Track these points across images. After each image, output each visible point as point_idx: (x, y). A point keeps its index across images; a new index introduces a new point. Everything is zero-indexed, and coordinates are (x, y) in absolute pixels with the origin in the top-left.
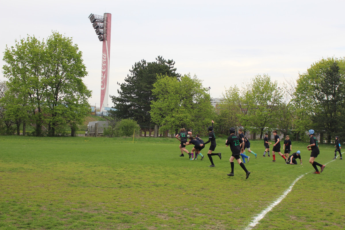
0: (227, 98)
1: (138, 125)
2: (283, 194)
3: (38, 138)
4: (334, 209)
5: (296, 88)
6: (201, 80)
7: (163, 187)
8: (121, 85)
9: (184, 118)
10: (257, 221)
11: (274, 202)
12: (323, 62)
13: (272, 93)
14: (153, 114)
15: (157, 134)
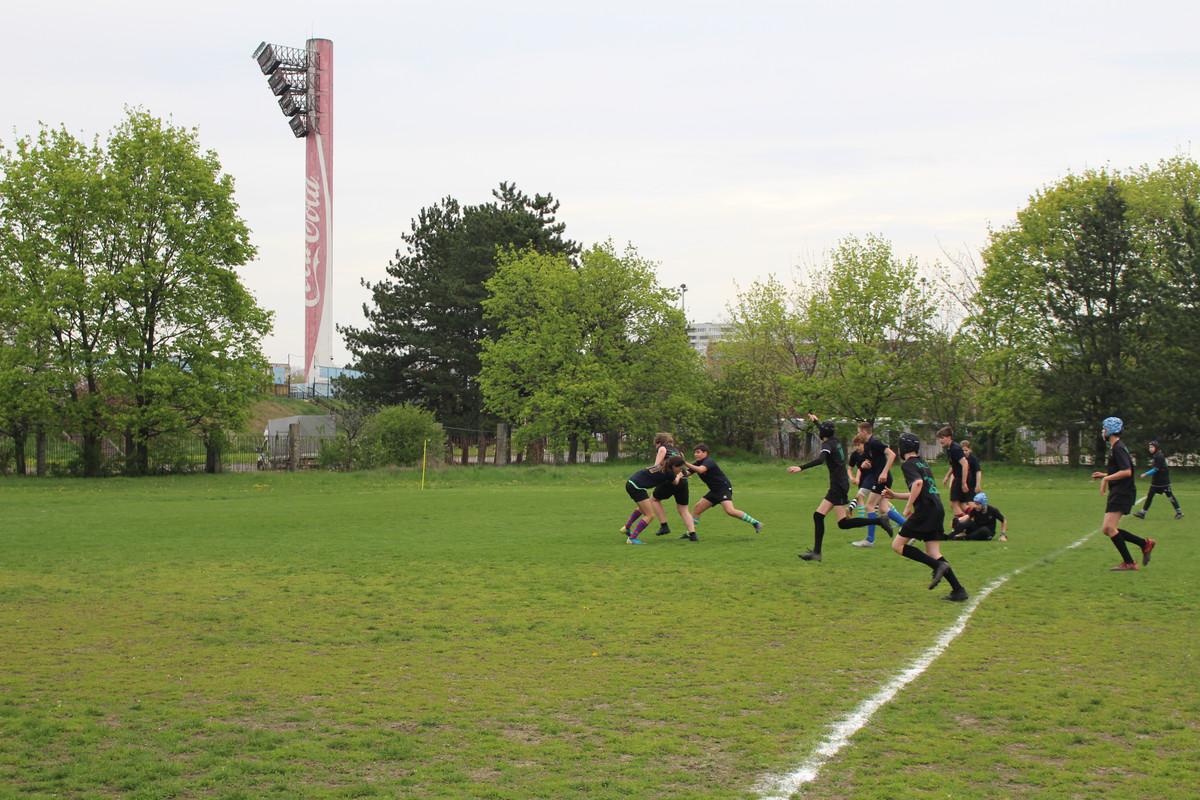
0: (742, 321)
1: (438, 426)
2: (936, 644)
3: (89, 482)
4: (1108, 688)
5: (979, 279)
6: (652, 262)
7: (524, 636)
8: (374, 290)
9: (596, 396)
10: (844, 737)
11: (903, 671)
12: (1071, 187)
13: (901, 297)
14: (488, 385)
15: (505, 453)
